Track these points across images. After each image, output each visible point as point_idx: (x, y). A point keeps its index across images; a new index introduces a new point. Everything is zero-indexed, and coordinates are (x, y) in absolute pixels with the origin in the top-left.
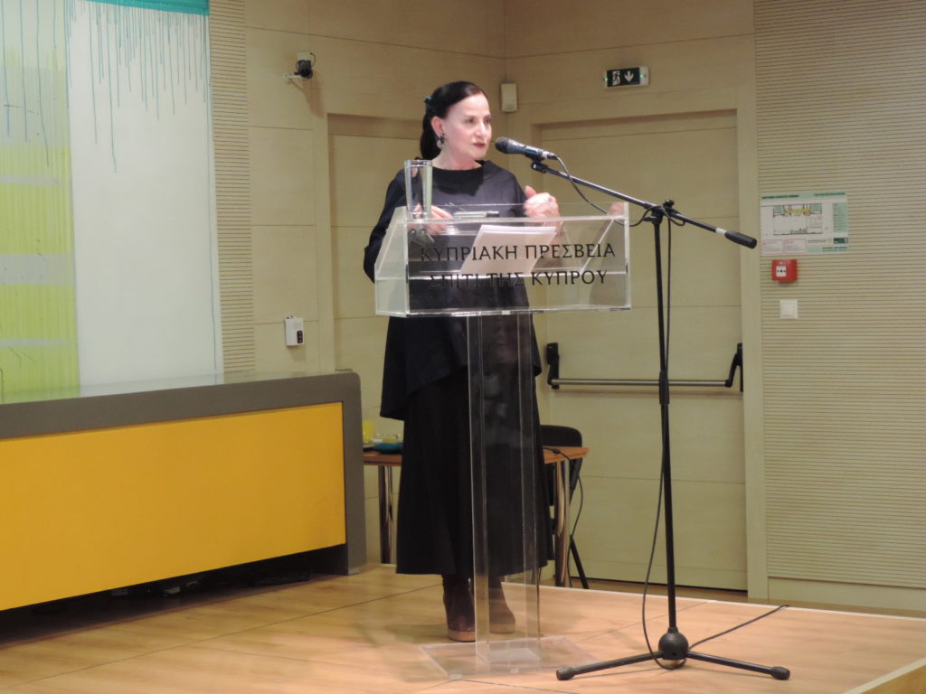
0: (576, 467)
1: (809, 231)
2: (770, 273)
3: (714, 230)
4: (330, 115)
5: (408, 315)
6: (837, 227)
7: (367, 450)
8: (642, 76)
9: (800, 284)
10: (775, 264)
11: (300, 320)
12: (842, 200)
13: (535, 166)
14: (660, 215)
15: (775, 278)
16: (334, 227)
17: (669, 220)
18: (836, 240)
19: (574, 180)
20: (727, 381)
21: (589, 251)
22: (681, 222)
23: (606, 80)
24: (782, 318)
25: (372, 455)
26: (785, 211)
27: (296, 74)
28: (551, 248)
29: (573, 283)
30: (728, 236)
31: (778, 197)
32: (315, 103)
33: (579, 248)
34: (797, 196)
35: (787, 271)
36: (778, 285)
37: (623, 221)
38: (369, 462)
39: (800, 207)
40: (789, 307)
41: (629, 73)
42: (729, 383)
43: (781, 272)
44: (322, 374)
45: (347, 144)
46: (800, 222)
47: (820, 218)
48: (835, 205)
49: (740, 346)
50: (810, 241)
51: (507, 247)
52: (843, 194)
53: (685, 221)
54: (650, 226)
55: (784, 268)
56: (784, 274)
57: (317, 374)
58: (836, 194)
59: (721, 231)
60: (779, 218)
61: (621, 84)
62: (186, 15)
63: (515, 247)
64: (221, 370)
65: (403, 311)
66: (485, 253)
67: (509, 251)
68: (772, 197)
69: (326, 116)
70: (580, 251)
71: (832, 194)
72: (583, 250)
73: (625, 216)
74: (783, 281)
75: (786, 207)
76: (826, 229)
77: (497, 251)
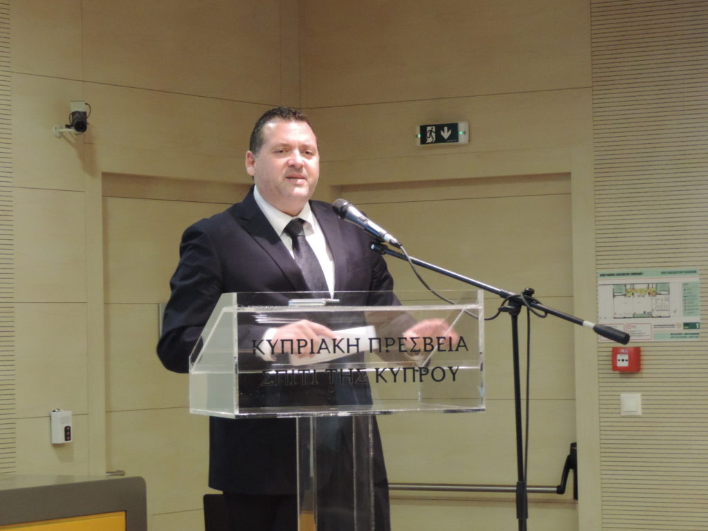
1: (655, 314)
2: (610, 363)
3: (580, 323)
4: (106, 176)
5: (237, 416)
6: (688, 310)
8: (461, 133)
9: (644, 375)
10: (615, 351)
11: (69, 413)
12: (693, 279)
14: (516, 305)
15: (615, 368)
16: (106, 304)
17: (528, 310)
18: (686, 325)
19: (413, 261)
20: (558, 487)
21: (439, 344)
22: (542, 313)
23: (419, 136)
24: (623, 414)
26: (626, 290)
27: (68, 126)
28: (396, 341)
29: (421, 381)
30: (597, 330)
31: (619, 275)
32: (88, 161)
33: (428, 341)
34: (640, 274)
35: (630, 360)
36: (619, 376)
37: (476, 311)
39: (645, 287)
40: (632, 402)
41: (446, 129)
42: (561, 490)
43: (623, 361)
44: (92, 479)
45: (122, 208)
46: (644, 304)
47: (668, 300)
48: (685, 284)
49: (574, 446)
50: (656, 326)
51: (348, 340)
52: (695, 272)
53: (547, 312)
54: (506, 317)
55: (626, 357)
56: (626, 364)
58: (686, 272)
59: (589, 324)
60: (620, 299)
61: (436, 142)
63: (358, 340)
65: (232, 411)
66: (324, 346)
67: (351, 343)
68: (613, 275)
69: (100, 175)
70: (429, 344)
71: (681, 272)
72: (432, 344)
73: (479, 306)
74: (624, 372)
75: (628, 287)
76: (675, 312)
77: (336, 343)
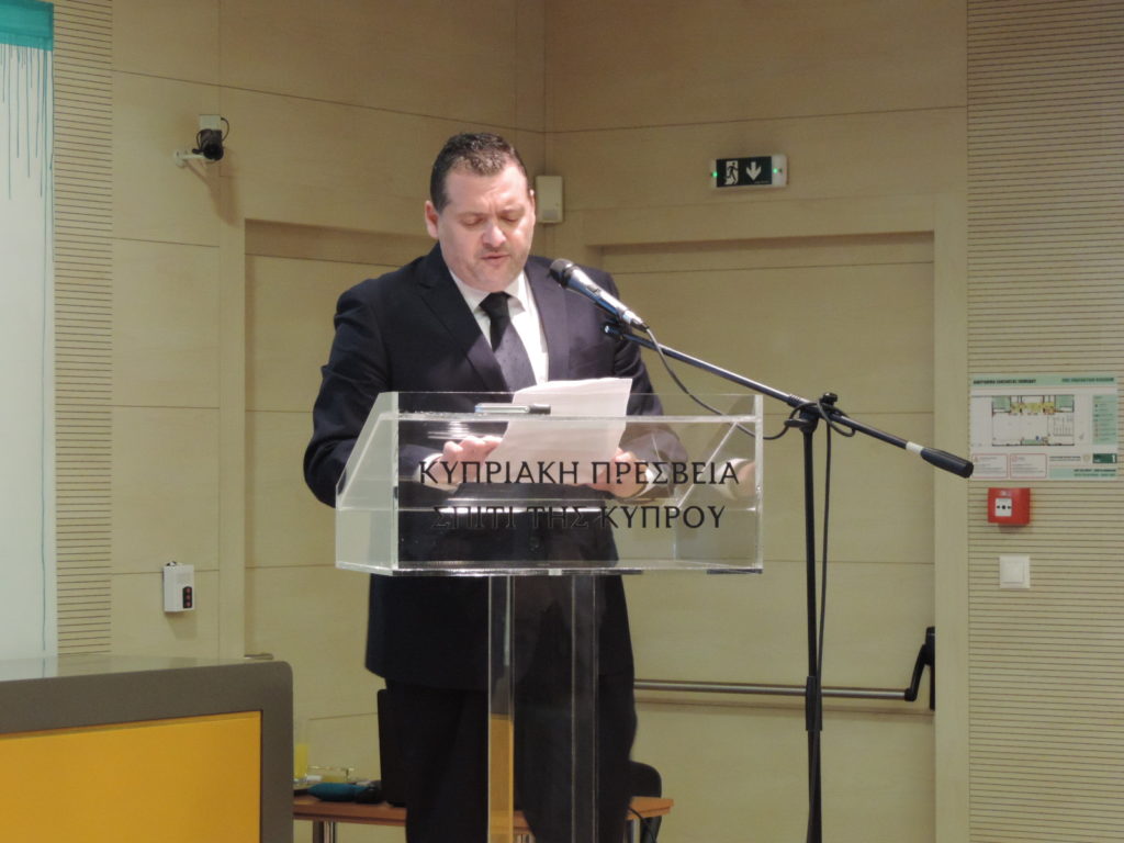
0: (652, 827)
1: (1052, 440)
2: (986, 510)
3: (903, 446)
4: (252, 225)
5: (394, 572)
6: (1100, 434)
7: (300, 793)
8: (775, 171)
9: (1034, 530)
10: (993, 494)
11: (190, 568)
12: (1109, 390)
13: (607, 329)
14: (814, 417)
15: (992, 518)
16: (250, 411)
17: (829, 426)
18: (1097, 457)
20: (907, 691)
21: (696, 473)
22: (848, 430)
23: (715, 175)
24: (1003, 586)
25: (306, 802)
26: (1011, 405)
27: (195, 151)
28: (633, 467)
29: (668, 526)
30: (926, 456)
31: (1001, 382)
32: (225, 203)
33: (679, 468)
34: (1031, 381)
35: (1014, 508)
36: (997, 530)
37: (752, 425)
38: (300, 815)
39: (1038, 400)
40: (1016, 569)
41: (753, 164)
42: (911, 695)
43: (1004, 509)
44: (224, 663)
45: (277, 273)
46: (1036, 425)
47: (1072, 420)
48: (1097, 397)
49: (931, 631)
50: (1053, 458)
51: (561, 464)
52: (1112, 379)
53: (855, 428)
54: (796, 435)
55: (1008, 503)
56: (1007, 513)
57: (214, 664)
58: (1098, 380)
59: (915, 447)
60: (1002, 418)
61: (739, 184)
62: (14, 47)
63: (575, 464)
64: (53, 651)
65: (389, 566)
66: (525, 472)
67: (565, 470)
68: (992, 382)
69: (242, 223)
70: (682, 473)
71: (1092, 380)
72: (686, 472)
73: (757, 418)
74: (1006, 524)
75: (1014, 400)
76: (1081, 437)
77: (544, 468)
